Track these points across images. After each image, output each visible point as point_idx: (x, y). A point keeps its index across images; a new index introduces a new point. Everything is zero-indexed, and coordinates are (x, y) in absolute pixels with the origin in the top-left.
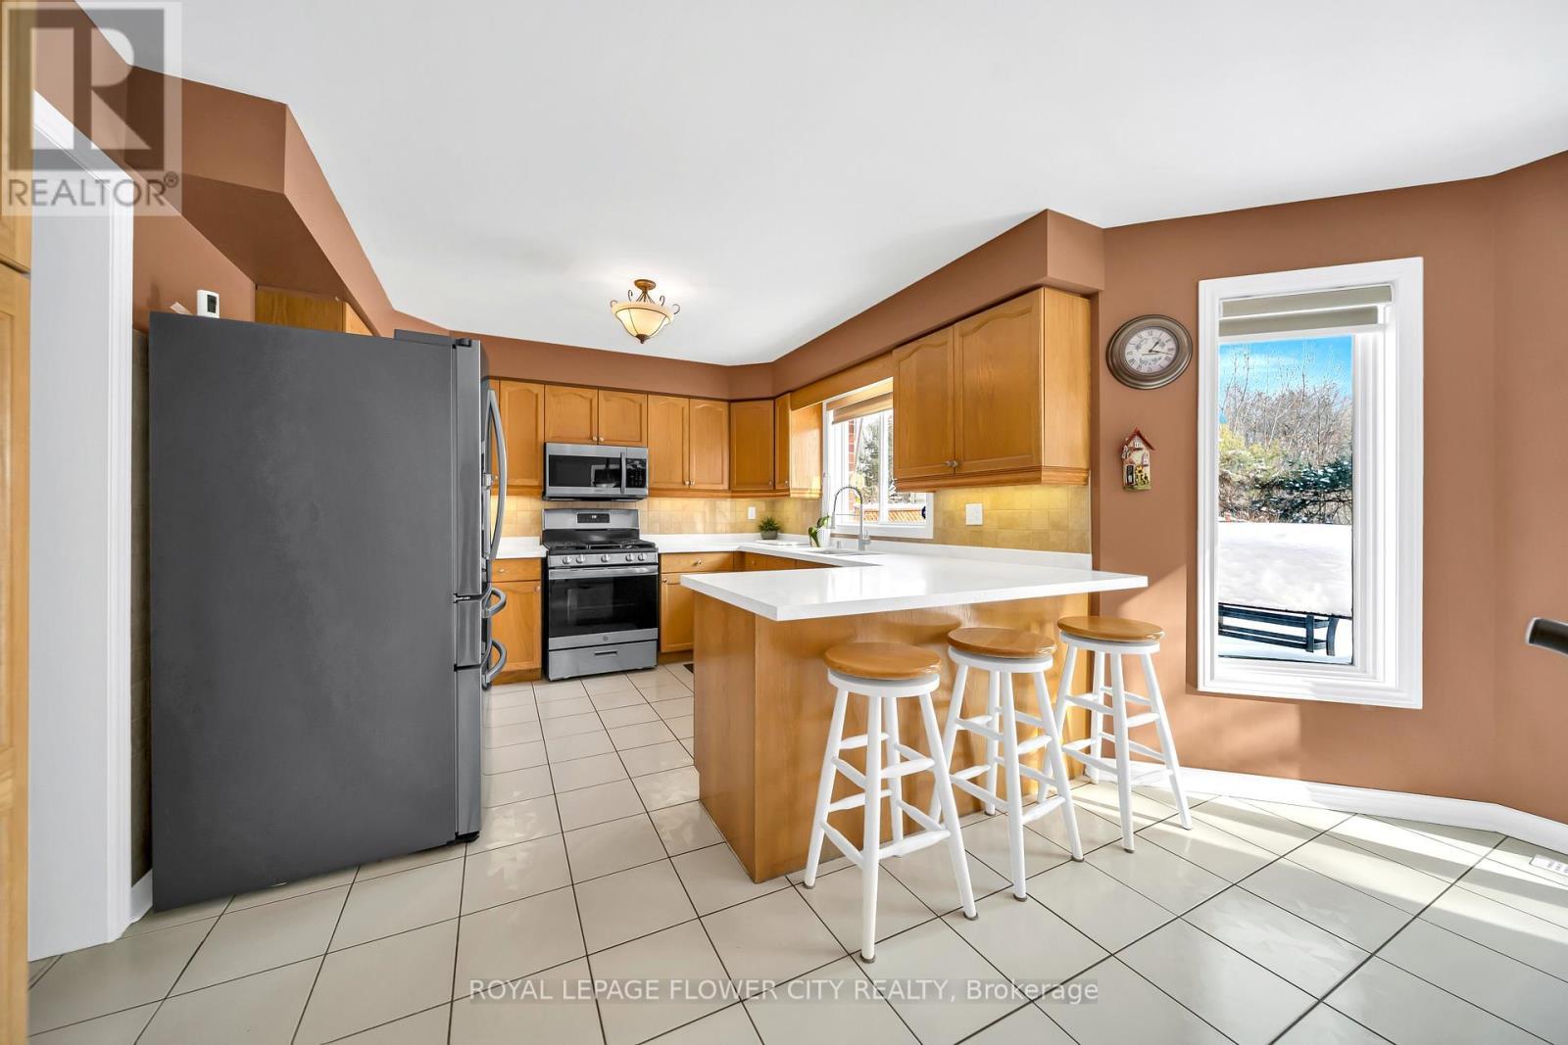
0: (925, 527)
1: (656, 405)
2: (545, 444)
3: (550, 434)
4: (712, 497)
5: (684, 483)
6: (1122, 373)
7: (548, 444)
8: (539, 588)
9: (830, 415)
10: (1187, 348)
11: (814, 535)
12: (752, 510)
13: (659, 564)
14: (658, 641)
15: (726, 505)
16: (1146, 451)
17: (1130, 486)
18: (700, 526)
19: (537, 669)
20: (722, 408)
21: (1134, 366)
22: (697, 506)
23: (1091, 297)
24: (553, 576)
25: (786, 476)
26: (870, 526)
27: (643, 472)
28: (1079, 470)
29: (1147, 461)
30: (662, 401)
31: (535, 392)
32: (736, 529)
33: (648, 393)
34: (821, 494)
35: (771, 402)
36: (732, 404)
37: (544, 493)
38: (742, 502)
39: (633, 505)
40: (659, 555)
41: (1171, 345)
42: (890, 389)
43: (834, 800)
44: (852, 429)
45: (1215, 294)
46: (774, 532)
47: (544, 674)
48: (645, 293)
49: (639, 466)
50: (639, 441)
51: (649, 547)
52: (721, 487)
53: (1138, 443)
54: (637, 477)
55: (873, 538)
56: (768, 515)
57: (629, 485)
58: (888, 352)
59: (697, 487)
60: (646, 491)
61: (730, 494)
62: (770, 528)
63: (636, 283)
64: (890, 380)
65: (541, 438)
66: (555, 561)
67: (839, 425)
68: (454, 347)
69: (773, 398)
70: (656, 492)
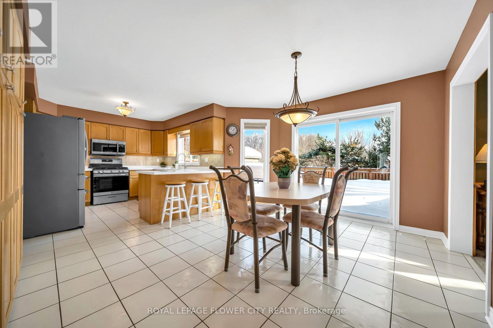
0: (198, 164)
1: (128, 130)
2: (91, 140)
3: (93, 136)
4: (146, 156)
5: (137, 152)
6: (229, 134)
7: (92, 139)
8: (90, 179)
9: (179, 136)
10: (238, 130)
11: (174, 166)
12: (158, 160)
13: (129, 173)
14: (129, 193)
15: (150, 158)
16: (232, 148)
17: (230, 154)
18: (142, 163)
19: (89, 202)
20: (149, 132)
21: (230, 133)
22: (141, 158)
23: (224, 119)
24: (95, 176)
25: (167, 151)
26: (187, 163)
27: (124, 148)
28: (222, 151)
29: (232, 150)
30: (130, 129)
31: (88, 124)
32: (153, 164)
33: (126, 127)
34: (176, 156)
35: (163, 131)
36: (152, 131)
37: (91, 153)
38: (155, 158)
39: (120, 157)
40: (129, 171)
41: (236, 130)
42: (189, 132)
43: (166, 209)
44: (185, 140)
45: (243, 121)
46: (164, 166)
47: (92, 203)
48: (126, 105)
49: (123, 147)
50: (123, 140)
51: (126, 168)
52: (148, 153)
53: (231, 147)
54: (122, 149)
55: (188, 166)
56: (163, 161)
57: (119, 152)
58: (189, 124)
59: (141, 153)
60: (124, 154)
61: (151, 155)
62: (163, 164)
63: (123, 102)
64: (189, 130)
65: (90, 138)
66: (96, 172)
67: (181, 139)
68: (78, 119)
69: (164, 131)
70: (128, 154)
